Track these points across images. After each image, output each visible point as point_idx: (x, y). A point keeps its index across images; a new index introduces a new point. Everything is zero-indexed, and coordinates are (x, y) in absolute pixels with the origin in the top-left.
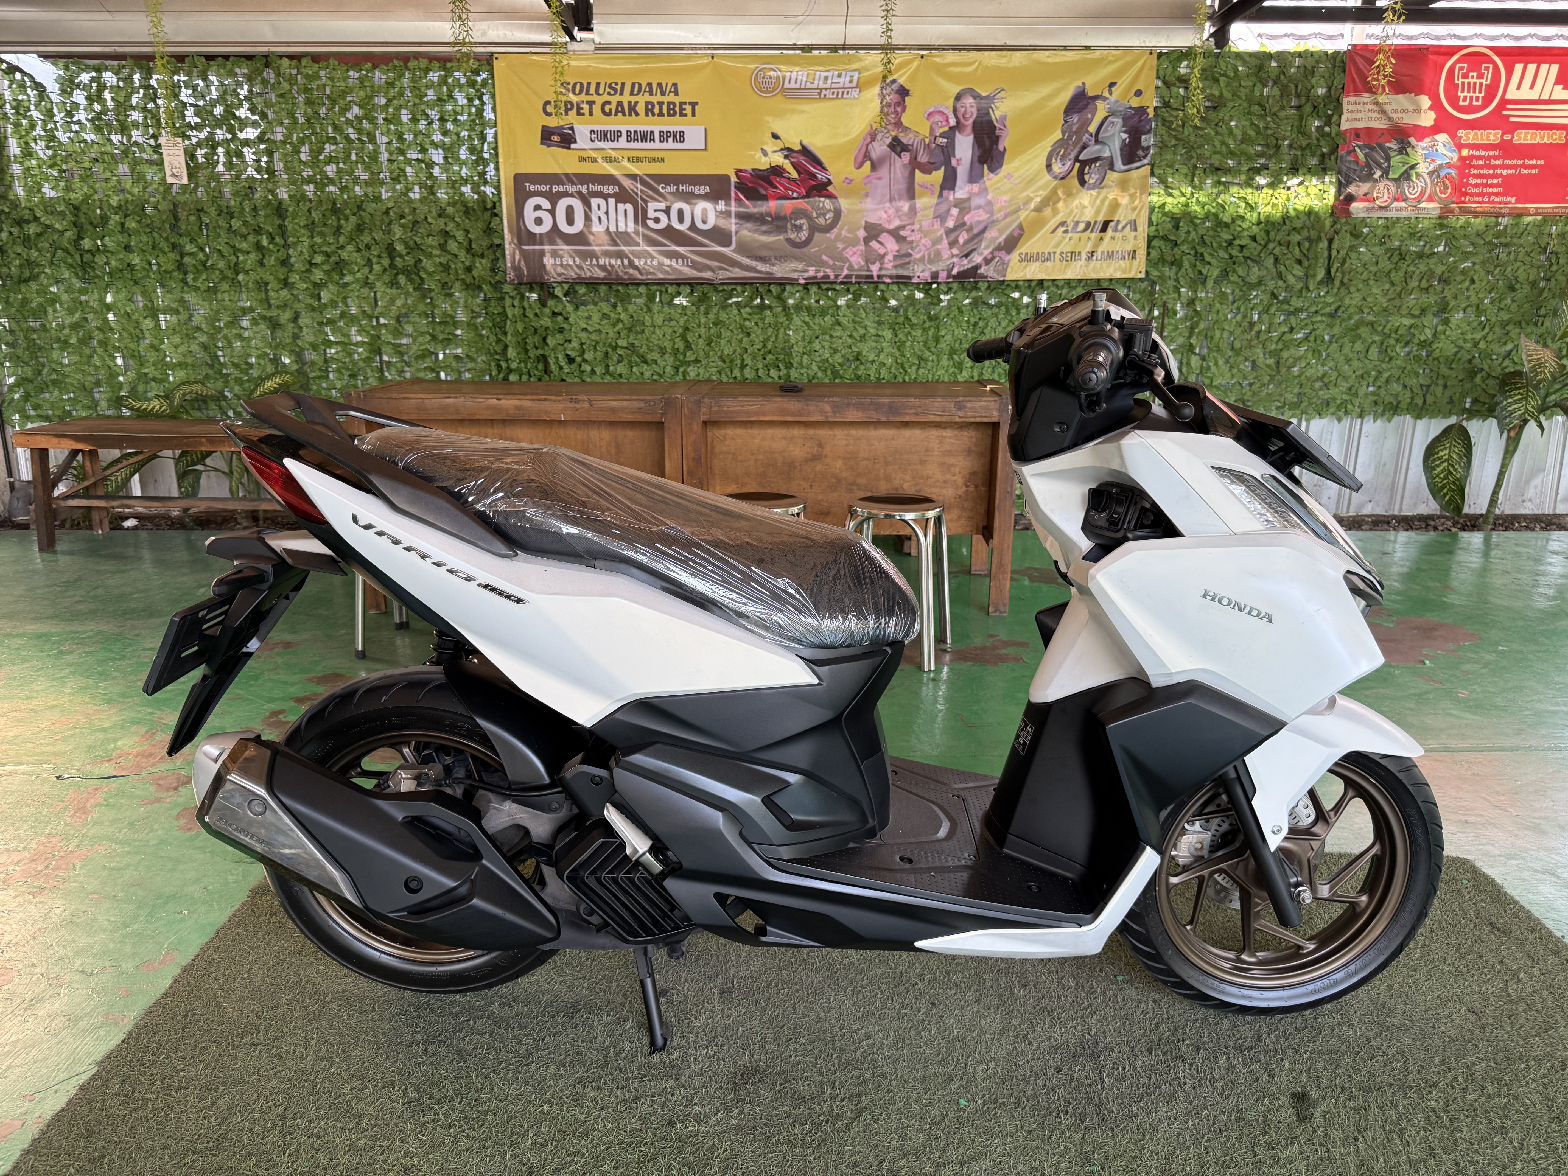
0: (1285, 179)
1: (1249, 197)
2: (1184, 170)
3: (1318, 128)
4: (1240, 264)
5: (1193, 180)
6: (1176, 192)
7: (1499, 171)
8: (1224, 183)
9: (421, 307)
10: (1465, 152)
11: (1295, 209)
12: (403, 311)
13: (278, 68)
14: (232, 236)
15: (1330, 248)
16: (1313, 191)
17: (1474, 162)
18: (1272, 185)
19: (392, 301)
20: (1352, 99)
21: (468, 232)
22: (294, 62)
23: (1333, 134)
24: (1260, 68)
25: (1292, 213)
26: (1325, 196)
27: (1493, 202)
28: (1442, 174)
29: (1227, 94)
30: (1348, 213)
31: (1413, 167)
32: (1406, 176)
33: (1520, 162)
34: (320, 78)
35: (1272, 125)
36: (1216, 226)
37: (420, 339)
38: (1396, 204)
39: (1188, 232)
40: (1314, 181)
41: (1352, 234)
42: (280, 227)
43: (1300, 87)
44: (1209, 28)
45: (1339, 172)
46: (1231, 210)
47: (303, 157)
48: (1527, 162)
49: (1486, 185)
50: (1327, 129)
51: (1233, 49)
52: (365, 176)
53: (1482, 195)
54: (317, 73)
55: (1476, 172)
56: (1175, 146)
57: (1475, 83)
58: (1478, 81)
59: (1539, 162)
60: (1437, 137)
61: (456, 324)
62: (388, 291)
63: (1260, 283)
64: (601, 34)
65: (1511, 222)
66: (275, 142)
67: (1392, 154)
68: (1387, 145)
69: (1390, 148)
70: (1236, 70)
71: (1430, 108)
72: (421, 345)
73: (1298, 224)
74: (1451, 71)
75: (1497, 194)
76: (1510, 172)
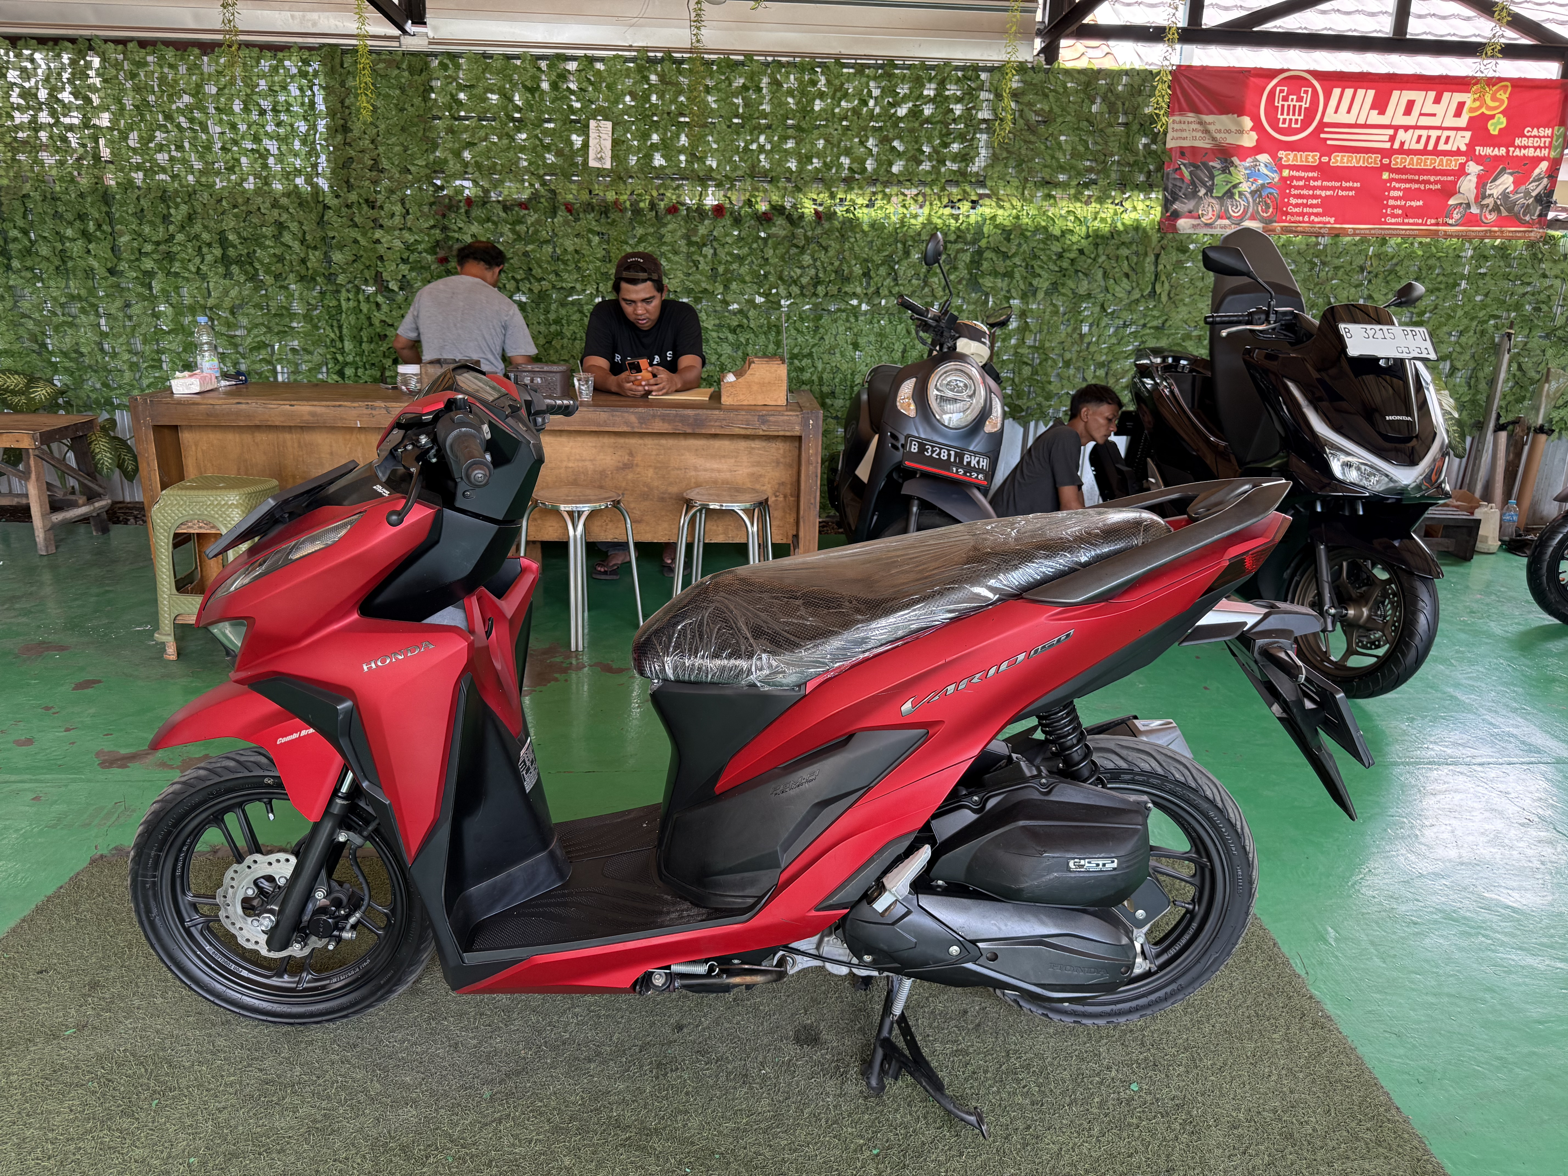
0: (1113, 193)
1: (1079, 212)
2: (1015, 182)
3: (1145, 145)
4: (1070, 277)
5: (1023, 194)
6: (1007, 205)
7: (1318, 192)
8: (1054, 197)
9: (256, 299)
10: (1286, 173)
11: (1123, 224)
12: (237, 302)
13: (104, 53)
14: (58, 221)
15: (1156, 263)
16: (1140, 206)
17: (1295, 183)
18: (1101, 200)
19: (226, 293)
20: (1177, 118)
21: (301, 224)
22: (120, 47)
23: (1159, 152)
24: (1088, 84)
25: (1120, 226)
26: (1152, 212)
27: (1313, 222)
28: (1264, 194)
29: (1056, 110)
30: (1174, 229)
31: (1235, 186)
32: (1229, 194)
33: (1338, 184)
34: (146, 64)
35: (1099, 140)
36: (1047, 239)
37: (255, 331)
38: (1220, 222)
39: (1020, 245)
40: (1142, 196)
41: (1178, 249)
42: (107, 213)
43: (1127, 104)
44: (1038, 44)
45: (1165, 189)
46: (1059, 223)
47: (131, 143)
48: (1344, 184)
49: (1306, 205)
50: (1154, 147)
51: (1062, 66)
52: (198, 165)
53: (1303, 214)
54: (144, 58)
55: (1297, 192)
56: (1006, 158)
57: (1294, 106)
58: (1298, 104)
59: (1355, 185)
60: (1259, 157)
61: (293, 316)
62: (222, 281)
63: (1089, 296)
64: (435, 29)
65: (1330, 241)
66: (101, 128)
67: (1216, 173)
68: (1211, 164)
69: (1214, 167)
70: (1065, 88)
71: (1252, 129)
72: (256, 336)
73: (1126, 238)
74: (1272, 93)
75: (1316, 215)
76: (1329, 193)
